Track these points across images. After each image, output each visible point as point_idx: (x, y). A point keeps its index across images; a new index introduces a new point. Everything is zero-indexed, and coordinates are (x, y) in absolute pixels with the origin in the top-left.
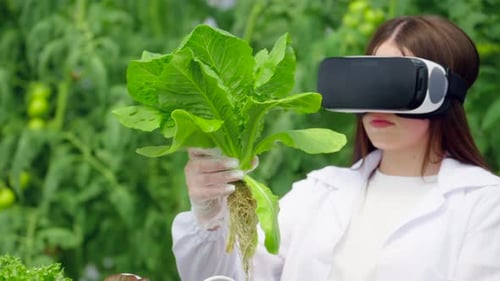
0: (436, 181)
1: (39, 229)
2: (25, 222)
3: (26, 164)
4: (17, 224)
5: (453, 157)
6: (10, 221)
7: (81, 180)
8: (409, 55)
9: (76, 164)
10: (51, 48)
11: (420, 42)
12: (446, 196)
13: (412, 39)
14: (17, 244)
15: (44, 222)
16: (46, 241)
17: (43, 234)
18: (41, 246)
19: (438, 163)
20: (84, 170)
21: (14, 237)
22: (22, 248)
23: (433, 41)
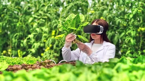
0: (102, 45)
1: (53, 53)
2: (51, 52)
3: (51, 43)
4: (50, 53)
5: (105, 41)
6: (49, 52)
7: (59, 46)
8: (98, 25)
9: (59, 43)
10: (55, 25)
11: (99, 23)
12: (104, 47)
13: (98, 22)
14: (49, 56)
15: (54, 52)
16: (54, 55)
17: (53, 54)
18: (53, 56)
19: (103, 41)
20: (60, 44)
21: (49, 55)
22: (50, 56)
23: (101, 23)
